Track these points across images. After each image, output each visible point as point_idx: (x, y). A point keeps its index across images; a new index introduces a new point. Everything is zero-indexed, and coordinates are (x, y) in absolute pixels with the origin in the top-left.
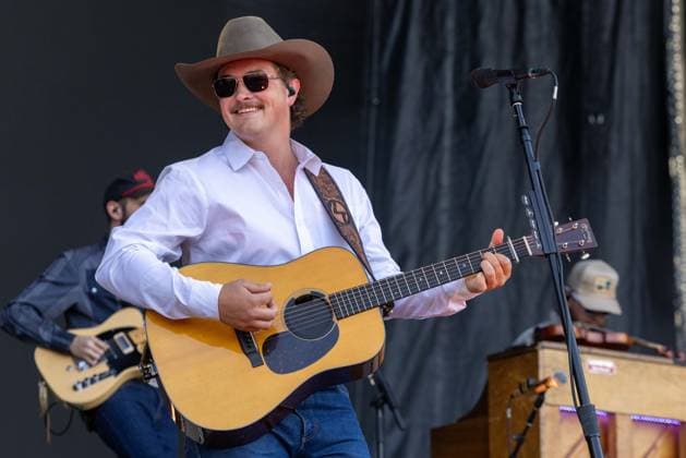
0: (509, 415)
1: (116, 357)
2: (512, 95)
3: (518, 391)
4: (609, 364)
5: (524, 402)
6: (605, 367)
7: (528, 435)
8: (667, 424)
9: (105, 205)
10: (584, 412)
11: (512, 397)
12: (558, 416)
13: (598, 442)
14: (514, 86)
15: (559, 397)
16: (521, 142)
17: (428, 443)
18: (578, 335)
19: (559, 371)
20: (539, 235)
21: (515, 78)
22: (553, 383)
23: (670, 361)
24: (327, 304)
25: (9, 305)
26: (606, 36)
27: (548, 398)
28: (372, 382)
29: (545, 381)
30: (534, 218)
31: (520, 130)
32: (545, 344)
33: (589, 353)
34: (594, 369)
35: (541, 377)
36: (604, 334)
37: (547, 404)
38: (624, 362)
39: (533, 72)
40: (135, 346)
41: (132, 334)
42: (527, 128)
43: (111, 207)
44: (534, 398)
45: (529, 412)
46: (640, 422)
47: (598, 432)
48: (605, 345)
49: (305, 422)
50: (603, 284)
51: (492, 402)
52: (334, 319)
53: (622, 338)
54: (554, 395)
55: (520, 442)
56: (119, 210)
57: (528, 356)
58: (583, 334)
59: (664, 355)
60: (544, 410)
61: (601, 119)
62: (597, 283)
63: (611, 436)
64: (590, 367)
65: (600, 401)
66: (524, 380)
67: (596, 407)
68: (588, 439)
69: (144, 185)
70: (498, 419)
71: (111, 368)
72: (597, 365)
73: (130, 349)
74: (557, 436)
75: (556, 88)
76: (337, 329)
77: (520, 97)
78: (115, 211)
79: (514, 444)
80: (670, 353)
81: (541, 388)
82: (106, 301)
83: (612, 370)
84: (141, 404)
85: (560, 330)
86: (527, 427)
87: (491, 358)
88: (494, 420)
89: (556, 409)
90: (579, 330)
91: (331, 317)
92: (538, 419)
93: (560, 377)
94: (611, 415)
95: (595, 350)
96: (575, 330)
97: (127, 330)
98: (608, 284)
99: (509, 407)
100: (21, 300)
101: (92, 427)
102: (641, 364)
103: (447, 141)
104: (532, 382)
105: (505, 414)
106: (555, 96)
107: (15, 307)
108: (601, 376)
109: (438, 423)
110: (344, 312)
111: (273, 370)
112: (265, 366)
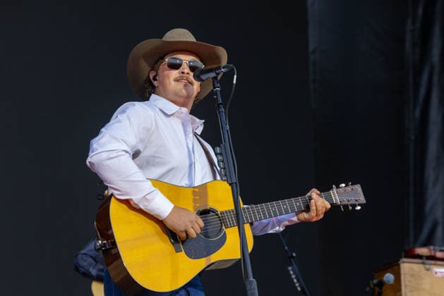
25: (77, 256)
28: (299, 289)
32: (405, 260)
33: (435, 264)
34: (439, 274)
64: (436, 273)
77: (219, 85)
91: (221, 225)
95: (439, 262)
100: (83, 252)
107: (80, 256)
110: (230, 224)
111: (188, 256)
112: (183, 252)
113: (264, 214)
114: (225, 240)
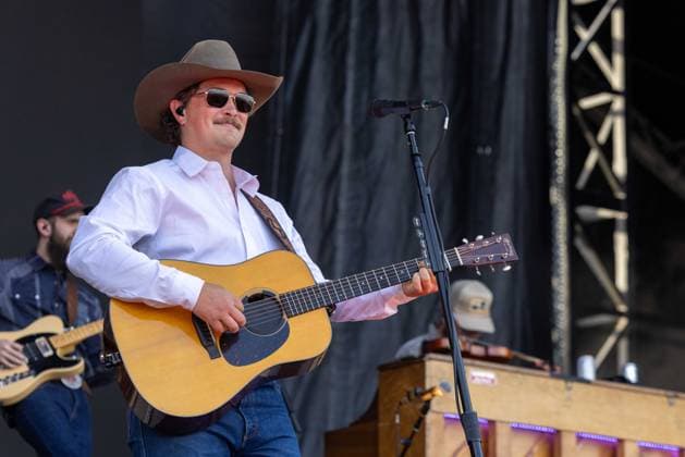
0: (397, 421)
1: (36, 359)
2: (406, 125)
3: (405, 399)
4: (490, 375)
5: (412, 410)
6: (486, 378)
7: (414, 439)
8: (542, 432)
9: (35, 223)
10: (466, 419)
11: (401, 404)
12: (443, 422)
13: (479, 447)
14: (408, 116)
15: (444, 404)
16: (414, 169)
17: (322, 445)
18: (462, 349)
19: (444, 381)
20: (429, 254)
21: (409, 108)
22: (439, 392)
23: (547, 374)
24: (277, 302)
26: (495, 74)
27: (434, 406)
29: (431, 390)
30: (425, 238)
31: (413, 157)
32: (432, 355)
33: (473, 365)
34: (476, 379)
35: (428, 387)
36: (486, 348)
37: (434, 412)
38: (504, 375)
39: (426, 103)
40: (54, 350)
41: (51, 339)
42: (419, 155)
43: (41, 224)
44: (421, 406)
45: (416, 418)
46: (518, 429)
47: (479, 437)
48: (488, 358)
49: (247, 421)
50: (479, 305)
51: (381, 408)
52: (285, 316)
53: (503, 352)
54: (439, 403)
55: (407, 446)
56: (49, 228)
57: (417, 366)
58: (467, 347)
59: (540, 369)
60: (430, 417)
61: (488, 151)
62: (473, 303)
63: (491, 442)
64: (473, 378)
65: (482, 409)
66: (411, 389)
67: (479, 415)
68: (470, 443)
69: (72, 205)
70: (387, 424)
71: (31, 368)
72: (480, 377)
73: (50, 353)
74: (441, 441)
75: (447, 119)
76: (287, 326)
77: (413, 127)
78: (45, 228)
79: (401, 447)
80: (547, 367)
81: (427, 397)
82: (27, 307)
83: (493, 381)
84: (58, 404)
85: (446, 343)
86: (414, 432)
87: (382, 368)
88: (383, 425)
89: (441, 416)
90: (464, 343)
91: (282, 315)
92: (424, 425)
93: (445, 387)
94: (492, 423)
95: (478, 362)
96: (460, 343)
97: (47, 335)
98: (483, 304)
99: (397, 412)
101: (12, 424)
102: (520, 376)
103: (345, 169)
104: (419, 390)
105: (394, 419)
106: (446, 127)
108: (484, 385)
109: (331, 427)
110: (295, 311)
111: (230, 363)
112: (222, 358)
113: (348, 291)
114: (287, 336)
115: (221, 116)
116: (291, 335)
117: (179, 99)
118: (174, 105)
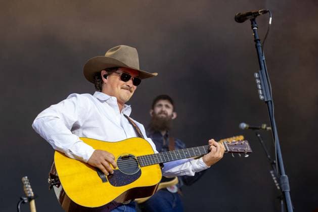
24: (136, 160)
52: (139, 166)
76: (140, 171)
91: (138, 165)
110: (144, 164)
111: (112, 185)
112: (108, 182)
113: (170, 158)
114: (140, 175)
115: (125, 86)
116: (142, 175)
117: (107, 71)
118: (104, 73)
